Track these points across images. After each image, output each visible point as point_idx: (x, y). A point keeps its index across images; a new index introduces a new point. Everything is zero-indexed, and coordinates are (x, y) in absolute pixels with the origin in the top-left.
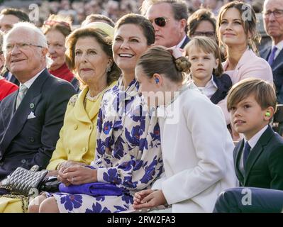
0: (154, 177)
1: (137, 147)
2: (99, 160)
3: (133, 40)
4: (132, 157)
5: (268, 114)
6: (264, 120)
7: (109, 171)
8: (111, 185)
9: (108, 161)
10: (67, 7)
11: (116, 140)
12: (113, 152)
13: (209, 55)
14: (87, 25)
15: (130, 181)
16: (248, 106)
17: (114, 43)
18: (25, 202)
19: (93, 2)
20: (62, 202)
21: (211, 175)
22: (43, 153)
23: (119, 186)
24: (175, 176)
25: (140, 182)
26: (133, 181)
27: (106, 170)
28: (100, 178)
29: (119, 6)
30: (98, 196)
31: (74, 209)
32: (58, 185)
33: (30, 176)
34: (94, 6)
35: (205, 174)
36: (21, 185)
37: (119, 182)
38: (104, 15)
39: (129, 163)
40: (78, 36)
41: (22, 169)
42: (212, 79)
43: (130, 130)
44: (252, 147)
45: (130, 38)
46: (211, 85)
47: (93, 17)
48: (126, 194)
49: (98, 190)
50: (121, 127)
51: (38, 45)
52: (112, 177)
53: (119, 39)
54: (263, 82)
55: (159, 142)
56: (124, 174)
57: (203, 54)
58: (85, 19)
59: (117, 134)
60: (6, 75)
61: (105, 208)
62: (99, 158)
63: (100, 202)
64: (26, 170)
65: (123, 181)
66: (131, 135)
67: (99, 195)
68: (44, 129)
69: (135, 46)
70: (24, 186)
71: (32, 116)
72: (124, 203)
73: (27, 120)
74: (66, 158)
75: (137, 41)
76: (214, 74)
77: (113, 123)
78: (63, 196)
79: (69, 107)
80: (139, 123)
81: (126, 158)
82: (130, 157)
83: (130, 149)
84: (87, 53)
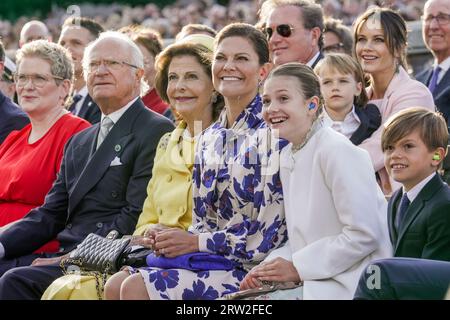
0: (277, 244)
1: (251, 204)
2: (200, 224)
3: (240, 58)
4: (245, 217)
5: (437, 157)
6: (431, 165)
7: (215, 237)
8: (218, 256)
9: (213, 225)
10: (156, 15)
11: (221, 195)
12: (218, 211)
13: (346, 76)
14: (183, 39)
15: (244, 250)
16: (409, 146)
17: (214, 63)
18: (100, 280)
19: (191, 8)
20: (151, 281)
21: (361, 246)
22: (128, 214)
23: (229, 258)
24: (309, 246)
25: (257, 252)
26: (248, 250)
27: (210, 236)
28: (203, 246)
29: (227, 13)
30: (200, 272)
31: (167, 289)
32: (145, 258)
33: (107, 246)
34: (192, 14)
35: (352, 245)
36: (93, 258)
37: (227, 251)
38: (207, 25)
39: (242, 225)
40: (172, 54)
41: (95, 236)
42: (353, 110)
43: (240, 181)
44: (412, 200)
45: (236, 55)
46: (352, 119)
47: (191, 28)
48: (238, 268)
49: (200, 263)
50: (228, 177)
51: (133, 64)
52: (219, 245)
53: (221, 57)
54: (431, 114)
55: (280, 196)
56: (236, 239)
57: (339, 75)
58: (180, 30)
59: (222, 187)
60: (72, 108)
61: (210, 288)
62: (198, 221)
63: (203, 279)
64: (100, 238)
65: (234, 250)
66: (242, 188)
67: (201, 270)
68: (131, 181)
69: (243, 66)
70: (98, 259)
71: (116, 162)
72: (236, 280)
73: (110, 168)
74: (156, 222)
75: (246, 59)
76: (355, 103)
77: (217, 171)
78: (152, 272)
79: (159, 150)
80: (252, 171)
81: (237, 219)
82: (242, 218)
83: (242, 207)
84: (185, 78)
